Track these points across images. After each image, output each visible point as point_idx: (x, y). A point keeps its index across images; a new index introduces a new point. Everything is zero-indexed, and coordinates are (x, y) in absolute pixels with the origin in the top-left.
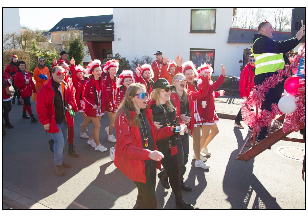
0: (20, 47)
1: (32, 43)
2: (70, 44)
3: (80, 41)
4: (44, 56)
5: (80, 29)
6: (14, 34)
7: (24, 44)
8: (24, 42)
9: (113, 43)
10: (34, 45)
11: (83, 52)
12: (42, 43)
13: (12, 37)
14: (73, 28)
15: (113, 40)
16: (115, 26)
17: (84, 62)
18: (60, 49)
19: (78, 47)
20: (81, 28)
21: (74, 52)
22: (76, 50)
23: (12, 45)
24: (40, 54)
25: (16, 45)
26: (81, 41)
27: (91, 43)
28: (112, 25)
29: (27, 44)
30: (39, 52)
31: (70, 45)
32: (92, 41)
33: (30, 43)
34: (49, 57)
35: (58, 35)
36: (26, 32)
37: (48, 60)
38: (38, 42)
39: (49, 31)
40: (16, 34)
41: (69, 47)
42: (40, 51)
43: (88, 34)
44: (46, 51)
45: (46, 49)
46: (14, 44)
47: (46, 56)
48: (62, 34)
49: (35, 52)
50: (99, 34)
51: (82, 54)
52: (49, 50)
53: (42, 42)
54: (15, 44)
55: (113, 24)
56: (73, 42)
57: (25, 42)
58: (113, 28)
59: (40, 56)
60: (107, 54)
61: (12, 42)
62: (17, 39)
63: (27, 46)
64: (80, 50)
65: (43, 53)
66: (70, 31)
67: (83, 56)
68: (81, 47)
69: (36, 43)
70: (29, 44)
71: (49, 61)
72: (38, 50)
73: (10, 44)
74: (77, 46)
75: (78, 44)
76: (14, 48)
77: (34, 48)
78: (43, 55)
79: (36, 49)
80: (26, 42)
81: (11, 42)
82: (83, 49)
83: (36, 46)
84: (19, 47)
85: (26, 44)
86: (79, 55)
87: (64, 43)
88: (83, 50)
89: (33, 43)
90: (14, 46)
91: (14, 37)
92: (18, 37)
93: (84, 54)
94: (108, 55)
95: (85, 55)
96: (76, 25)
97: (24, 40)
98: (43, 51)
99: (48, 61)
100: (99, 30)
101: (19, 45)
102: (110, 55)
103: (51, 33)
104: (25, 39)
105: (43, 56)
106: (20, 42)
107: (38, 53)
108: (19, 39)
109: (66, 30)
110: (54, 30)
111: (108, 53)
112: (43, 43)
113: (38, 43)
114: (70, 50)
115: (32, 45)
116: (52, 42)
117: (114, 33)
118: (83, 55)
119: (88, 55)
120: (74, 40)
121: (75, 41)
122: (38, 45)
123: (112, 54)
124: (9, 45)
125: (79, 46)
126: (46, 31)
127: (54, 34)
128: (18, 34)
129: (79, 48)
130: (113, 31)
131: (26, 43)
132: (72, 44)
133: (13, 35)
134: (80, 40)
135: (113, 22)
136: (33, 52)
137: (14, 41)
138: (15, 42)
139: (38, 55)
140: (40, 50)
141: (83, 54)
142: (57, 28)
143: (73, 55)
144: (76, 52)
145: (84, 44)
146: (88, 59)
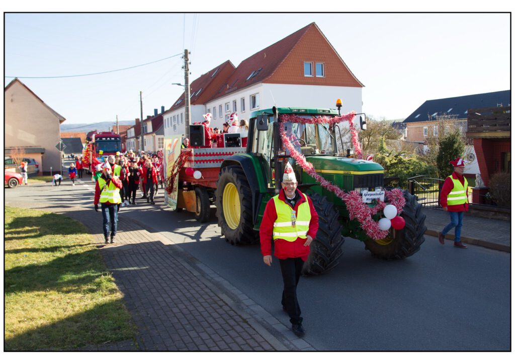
1: (379, 142)
2: (440, 144)
3: (459, 138)
4: (396, 161)
7: (366, 143)
8: (367, 139)
10: (382, 144)
12: (393, 141)
14: (446, 116)
18: (422, 150)
19: (454, 148)
20: (458, 115)
21: (446, 157)
22: (451, 154)
23: (349, 144)
24: (391, 159)
26: (459, 139)
27: (481, 141)
29: (371, 143)
31: (441, 145)
32: (483, 139)
33: (375, 141)
34: (404, 164)
35: (418, 128)
37: (402, 168)
38: (387, 140)
39: (404, 122)
41: (437, 147)
42: (390, 154)
43: (475, 126)
44: (399, 154)
45: (400, 149)
47: (400, 162)
48: (425, 126)
49: (384, 156)
50: (496, 125)
52: (404, 153)
53: (393, 139)
56: (446, 139)
57: (369, 140)
59: (390, 161)
61: (349, 140)
63: (371, 147)
64: (458, 154)
65: (396, 156)
68: (460, 148)
69: (385, 141)
70: (373, 143)
71: (404, 170)
72: (387, 152)
74: (453, 146)
75: (454, 143)
77: (382, 148)
78: (395, 160)
79: (384, 151)
81: (347, 139)
82: (462, 151)
83: (385, 146)
87: (429, 141)
88: (462, 153)
89: (381, 141)
96: (449, 111)
97: (366, 136)
98: (395, 155)
99: (402, 170)
100: (496, 119)
103: (406, 124)
104: (369, 135)
106: (361, 140)
107: (388, 156)
109: (434, 119)
110: (411, 119)
112: (395, 141)
113: (389, 142)
114: (441, 152)
115: (379, 144)
116: (405, 138)
119: (470, 162)
120: (448, 136)
121: (450, 138)
122: (387, 144)
125: (456, 146)
127: (412, 126)
129: (456, 150)
131: (369, 142)
132: (444, 142)
134: (458, 136)
136: (379, 156)
139: (387, 160)
140: (390, 152)
142: (416, 116)
143: (444, 161)
144: (450, 156)
145: (465, 142)
146: (470, 169)
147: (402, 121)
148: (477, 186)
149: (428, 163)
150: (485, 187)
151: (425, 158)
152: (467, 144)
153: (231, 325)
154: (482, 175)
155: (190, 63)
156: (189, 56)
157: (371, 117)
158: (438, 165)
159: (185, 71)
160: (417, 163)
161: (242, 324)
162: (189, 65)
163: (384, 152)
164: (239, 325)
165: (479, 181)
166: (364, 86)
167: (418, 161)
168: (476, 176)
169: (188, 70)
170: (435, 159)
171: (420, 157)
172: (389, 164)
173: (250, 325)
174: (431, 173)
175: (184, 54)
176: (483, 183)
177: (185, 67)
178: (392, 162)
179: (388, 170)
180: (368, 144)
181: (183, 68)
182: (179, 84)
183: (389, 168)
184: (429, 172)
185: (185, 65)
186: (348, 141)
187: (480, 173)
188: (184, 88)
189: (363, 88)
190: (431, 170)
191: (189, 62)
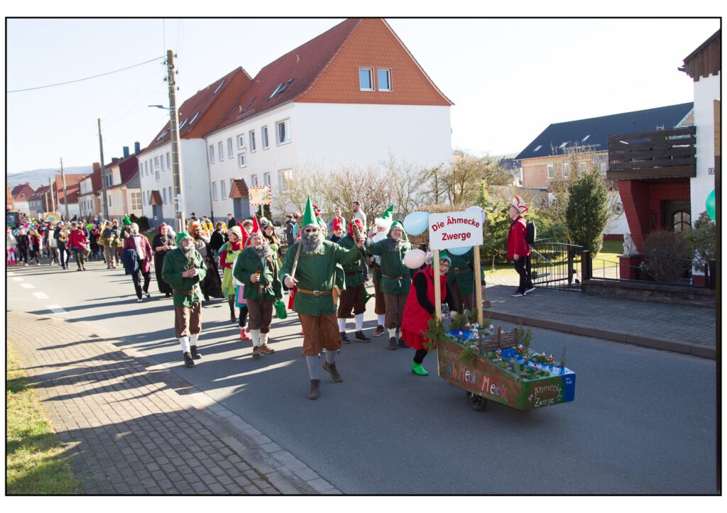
0: (450, 199)
1: (477, 189)
2: (570, 190)
3: (598, 180)
4: (504, 219)
5: (598, 149)
6: (437, 169)
7: (458, 192)
8: (459, 185)
9: (693, 181)
10: (482, 194)
11: (604, 209)
12: (500, 188)
13: (434, 175)
14: (579, 147)
15: (695, 175)
16: (698, 135)
17: (607, 233)
18: (544, 201)
19: (592, 196)
20: (598, 145)
21: (580, 209)
22: (587, 205)
23: (432, 194)
24: (496, 216)
25: (442, 195)
26: (600, 182)
27: (629, 185)
28: (691, 134)
29: (466, 192)
30: (492, 209)
31: (571, 192)
32: (632, 180)
33: (472, 189)
35: (539, 166)
36: (463, 163)
38: (491, 186)
39: (516, 158)
40: (442, 170)
41: (567, 195)
42: (495, 208)
43: (620, 162)
46: (437, 192)
48: (549, 163)
50: (651, 159)
51: (601, 213)
53: (499, 184)
54: (439, 193)
55: (693, 130)
56: (579, 182)
57: (462, 186)
58: (693, 141)
59: (495, 219)
60: (675, 213)
61: (432, 188)
62: (445, 180)
63: (465, 197)
64: (597, 204)
65: (504, 211)
66: (570, 155)
67: (604, 219)
68: (600, 196)
69: (486, 188)
70: (469, 192)
72: (491, 204)
73: (428, 192)
74: (590, 193)
75: (592, 187)
76: (437, 200)
77: (481, 199)
78: (503, 217)
79: (486, 203)
80: (464, 186)
81: (429, 187)
82: (604, 200)
83: (486, 195)
84: (448, 199)
85: (464, 192)
86: (594, 216)
87: (555, 186)
88: (604, 204)
89: (481, 189)
90: (437, 197)
91: (438, 177)
92: (446, 175)
93: (608, 213)
94: (676, 216)
95: (610, 215)
96: (585, 139)
97: (458, 181)
98: (503, 208)
100: (651, 149)
101: (447, 195)
102: (684, 214)
103: (520, 162)
104: (462, 180)
105: (501, 219)
106: (450, 187)
107: (492, 212)
108: (449, 182)
109: (560, 152)
110: (528, 153)
111: (678, 211)
112: (503, 187)
113: (492, 189)
114: (571, 203)
115: (478, 193)
116: (520, 183)
117: (696, 156)
118: (603, 217)
119: (616, 216)
120: (582, 177)
121: (585, 180)
122: (490, 193)
123: (689, 212)
124: (425, 195)
125: (594, 192)
126: (509, 158)
127: (529, 164)
128: (447, 168)
129: (595, 199)
130: (694, 151)
131: (462, 190)
132: (576, 188)
133: (434, 172)
134: (597, 177)
135: (695, 125)
137: (436, 186)
138: (438, 187)
139: (490, 217)
140: (494, 204)
141: (605, 213)
142: (535, 148)
143: (576, 216)
144: (586, 208)
145: (607, 186)
146: (616, 227)
147: (514, 157)
148: (626, 252)
149: (554, 220)
150: (638, 253)
151: (549, 212)
152: (611, 190)
153: (241, 484)
154: (633, 236)
155: (177, 72)
156: (175, 60)
157: (467, 152)
158: (568, 222)
159: (170, 84)
160: (536, 220)
161: (258, 482)
162: (175, 75)
163: (486, 206)
164: (254, 484)
165: (629, 246)
166: (453, 104)
167: (538, 217)
168: (625, 237)
169: (174, 83)
170: (563, 214)
171: (542, 211)
172: (493, 223)
173: (271, 484)
174: (557, 236)
175: (166, 57)
176: (634, 248)
177: (169, 78)
178: (498, 220)
179: (493, 232)
180: (462, 193)
181: (165, 80)
182: (160, 107)
183: (493, 229)
184: (555, 233)
185: (169, 75)
186: (429, 190)
187: (630, 233)
188: (168, 112)
189: (452, 106)
190: (557, 231)
191: (174, 70)
